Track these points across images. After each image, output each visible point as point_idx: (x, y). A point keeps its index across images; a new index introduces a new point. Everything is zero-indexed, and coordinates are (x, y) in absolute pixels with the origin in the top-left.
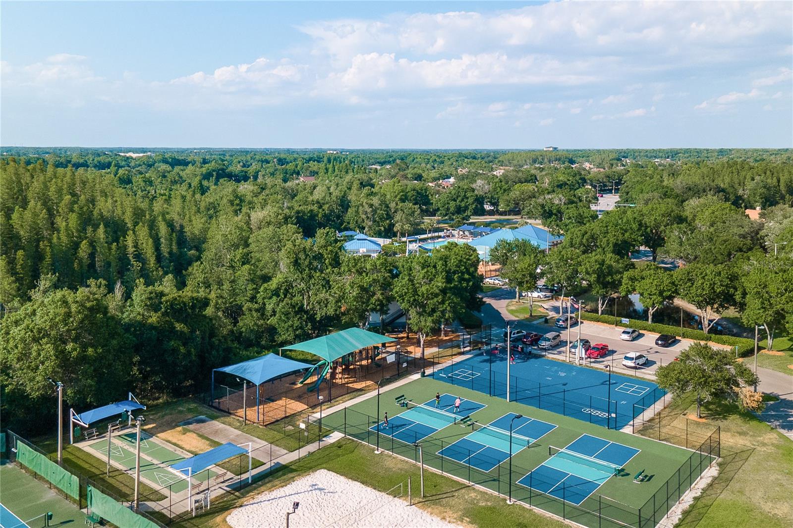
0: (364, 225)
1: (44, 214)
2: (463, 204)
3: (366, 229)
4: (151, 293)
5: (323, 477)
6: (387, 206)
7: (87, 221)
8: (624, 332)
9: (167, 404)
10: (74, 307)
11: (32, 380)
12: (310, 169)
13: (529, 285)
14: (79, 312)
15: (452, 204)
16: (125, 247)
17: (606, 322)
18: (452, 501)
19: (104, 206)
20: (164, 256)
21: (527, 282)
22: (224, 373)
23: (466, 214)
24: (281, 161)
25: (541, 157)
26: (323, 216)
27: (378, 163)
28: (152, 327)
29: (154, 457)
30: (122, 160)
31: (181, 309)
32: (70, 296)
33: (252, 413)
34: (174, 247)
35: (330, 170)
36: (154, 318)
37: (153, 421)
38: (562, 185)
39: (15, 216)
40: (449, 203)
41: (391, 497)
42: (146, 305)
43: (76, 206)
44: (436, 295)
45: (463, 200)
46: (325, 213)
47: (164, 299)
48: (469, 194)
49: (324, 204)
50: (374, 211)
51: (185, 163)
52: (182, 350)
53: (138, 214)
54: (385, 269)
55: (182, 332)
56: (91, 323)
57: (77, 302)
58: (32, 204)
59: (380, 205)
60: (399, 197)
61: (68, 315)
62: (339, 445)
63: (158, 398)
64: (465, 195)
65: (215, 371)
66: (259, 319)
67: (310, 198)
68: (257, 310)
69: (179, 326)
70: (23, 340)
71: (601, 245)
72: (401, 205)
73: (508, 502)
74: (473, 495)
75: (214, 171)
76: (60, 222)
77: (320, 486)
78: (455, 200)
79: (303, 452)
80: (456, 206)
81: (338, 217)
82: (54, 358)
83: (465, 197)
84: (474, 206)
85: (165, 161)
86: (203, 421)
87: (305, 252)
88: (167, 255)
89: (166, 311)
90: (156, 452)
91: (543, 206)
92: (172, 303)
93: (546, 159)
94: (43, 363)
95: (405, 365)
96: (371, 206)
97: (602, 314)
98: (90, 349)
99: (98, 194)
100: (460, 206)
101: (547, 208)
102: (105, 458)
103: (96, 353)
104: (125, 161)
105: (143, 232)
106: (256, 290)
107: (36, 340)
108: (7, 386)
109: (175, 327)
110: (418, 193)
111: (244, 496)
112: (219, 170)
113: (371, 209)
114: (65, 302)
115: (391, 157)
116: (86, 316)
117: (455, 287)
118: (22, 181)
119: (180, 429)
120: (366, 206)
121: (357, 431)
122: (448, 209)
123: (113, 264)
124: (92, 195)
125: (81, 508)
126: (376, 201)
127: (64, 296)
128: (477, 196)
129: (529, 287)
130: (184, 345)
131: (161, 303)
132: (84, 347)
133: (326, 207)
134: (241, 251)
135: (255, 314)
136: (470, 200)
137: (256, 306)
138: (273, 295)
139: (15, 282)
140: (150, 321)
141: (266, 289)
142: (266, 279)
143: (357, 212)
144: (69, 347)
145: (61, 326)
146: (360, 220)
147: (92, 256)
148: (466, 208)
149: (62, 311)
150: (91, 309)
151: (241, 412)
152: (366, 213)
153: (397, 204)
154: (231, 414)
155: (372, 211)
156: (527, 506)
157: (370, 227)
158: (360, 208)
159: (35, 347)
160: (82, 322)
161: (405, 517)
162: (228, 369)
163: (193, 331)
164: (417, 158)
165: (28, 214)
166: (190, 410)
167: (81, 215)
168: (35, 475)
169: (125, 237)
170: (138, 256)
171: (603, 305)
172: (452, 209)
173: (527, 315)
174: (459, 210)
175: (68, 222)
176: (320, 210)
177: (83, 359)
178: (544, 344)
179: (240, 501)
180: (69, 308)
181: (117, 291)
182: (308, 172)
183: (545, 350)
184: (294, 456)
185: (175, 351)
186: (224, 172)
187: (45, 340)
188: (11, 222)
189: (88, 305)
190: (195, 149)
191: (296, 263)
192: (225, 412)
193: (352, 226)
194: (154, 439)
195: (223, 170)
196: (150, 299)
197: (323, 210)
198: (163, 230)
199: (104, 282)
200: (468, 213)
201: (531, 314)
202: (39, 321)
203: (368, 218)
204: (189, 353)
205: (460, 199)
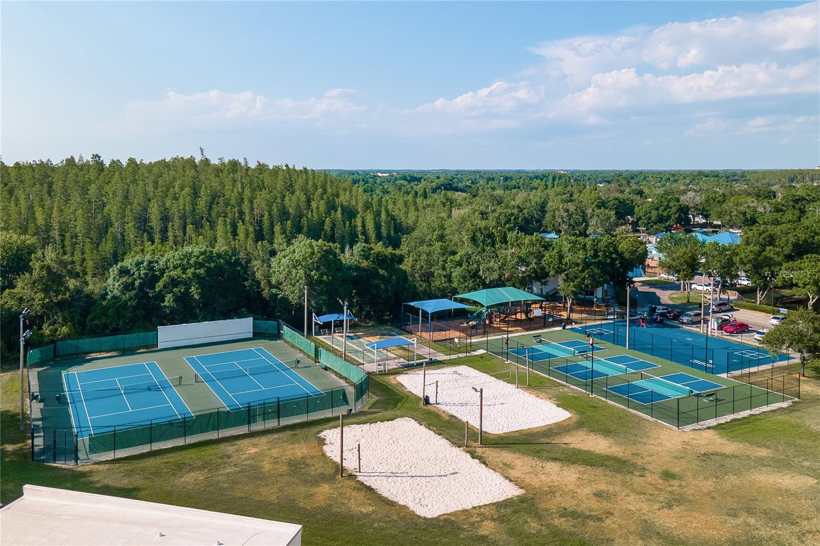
0: (560, 228)
1: (303, 198)
2: (665, 214)
3: (563, 233)
4: (364, 247)
5: (464, 369)
6: (583, 212)
7: (331, 207)
8: (774, 318)
9: (373, 326)
10: (316, 248)
11: (293, 292)
12: (531, 185)
13: (686, 273)
14: (319, 252)
15: (654, 214)
16: (356, 226)
17: (763, 311)
18: (548, 391)
19: (344, 198)
20: (383, 236)
21: (684, 270)
22: (410, 306)
23: (668, 223)
24: (506, 179)
25: (801, 176)
26: (523, 220)
27: (606, 181)
28: (364, 270)
29: (359, 347)
30: (370, 178)
31: (383, 259)
32: (314, 243)
33: (426, 335)
34: (392, 232)
35: (549, 186)
36: (365, 264)
37: (363, 332)
38: (798, 200)
39: (287, 198)
40: (651, 213)
41: (506, 383)
42: (360, 255)
43: (325, 196)
44: (578, 265)
45: (665, 209)
46: (525, 217)
47: (372, 251)
48: (671, 204)
49: (524, 209)
50: (570, 216)
51: (418, 180)
52: (382, 286)
53: (367, 206)
54: (540, 244)
55: (383, 276)
56: (326, 260)
57: (318, 246)
58: (298, 193)
59: (576, 210)
60: (596, 203)
61: (313, 253)
62: (481, 356)
63: (368, 323)
64: (668, 205)
65: (404, 305)
66: (445, 282)
67: (512, 203)
68: (445, 276)
69: (381, 272)
70: (288, 266)
71: (779, 244)
72: (597, 211)
73: (591, 396)
74: (566, 390)
75: (442, 185)
76: (314, 205)
77: (460, 373)
78: (657, 209)
79: (453, 357)
80: (658, 215)
81: (538, 221)
82: (304, 278)
83: (668, 207)
84: (677, 216)
85: (405, 178)
86: (393, 335)
87: (481, 231)
88: (386, 236)
89: (373, 260)
90: (361, 345)
91: (745, 214)
92: (378, 255)
93: (807, 178)
94: (298, 281)
95: (551, 320)
96: (567, 211)
97: (760, 304)
98: (325, 277)
99: (341, 190)
100: (662, 215)
101: (748, 216)
102: (331, 344)
103: (328, 279)
104: (373, 178)
105: (369, 218)
106: (445, 261)
107: (295, 267)
108: (279, 294)
109: (379, 272)
110: (620, 202)
111: (409, 370)
112: (447, 185)
113: (566, 214)
114: (311, 246)
115: (620, 176)
116: (323, 255)
117: (599, 262)
118: (293, 179)
119: (378, 337)
120: (562, 211)
121: (495, 351)
122: (650, 218)
123: (347, 237)
124: (337, 191)
125: (316, 362)
126: (571, 207)
127: (311, 243)
128: (680, 205)
129: (685, 275)
130: (385, 285)
131: (371, 254)
132: (322, 275)
133: (525, 211)
134: (437, 233)
135: (443, 279)
136: (673, 210)
137: (444, 273)
138: (457, 265)
139: (285, 238)
140: (363, 265)
141: (452, 260)
142: (454, 253)
143: (554, 217)
144: (313, 273)
145: (308, 259)
146: (557, 224)
147: (332, 229)
148: (669, 217)
149: (310, 250)
150: (326, 251)
151: (419, 334)
152: (562, 218)
153: (593, 211)
154: (412, 333)
155: (567, 216)
156: (604, 399)
157: (565, 230)
158: (556, 212)
159: (294, 271)
160: (320, 259)
161: (512, 393)
162: (412, 304)
163: (390, 276)
164: (648, 177)
165: (294, 198)
166: (387, 329)
167: (327, 203)
168: (293, 346)
169: (355, 219)
170: (364, 233)
171: (762, 295)
172: (653, 218)
173: (685, 301)
174: (661, 219)
175: (320, 206)
176: (520, 214)
177: (319, 282)
178: (685, 319)
179: (406, 372)
180: (314, 250)
181: (346, 252)
182: (529, 188)
183: (685, 324)
184: (448, 358)
185: (378, 287)
186: (451, 186)
187: (300, 267)
188: (284, 202)
189: (325, 248)
190: (434, 170)
191: (473, 239)
192: (407, 332)
193: (549, 229)
194: (361, 340)
195: (450, 184)
196: (363, 251)
197: (523, 214)
198: (383, 216)
199: (338, 246)
200: (670, 222)
201: (688, 301)
202: (297, 256)
203: (564, 222)
204: (386, 291)
205: (662, 208)
